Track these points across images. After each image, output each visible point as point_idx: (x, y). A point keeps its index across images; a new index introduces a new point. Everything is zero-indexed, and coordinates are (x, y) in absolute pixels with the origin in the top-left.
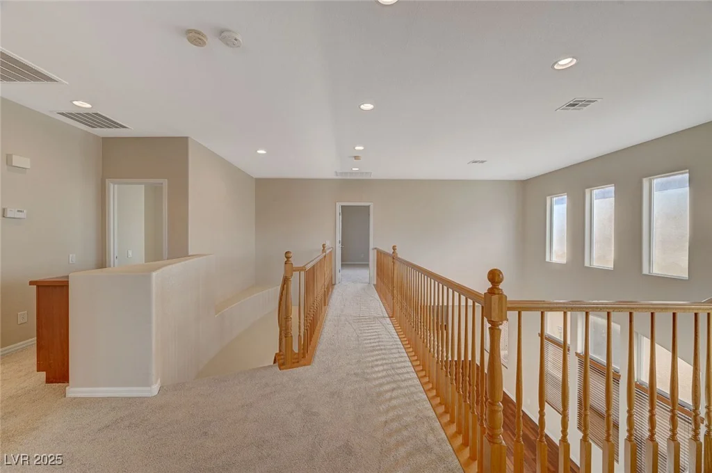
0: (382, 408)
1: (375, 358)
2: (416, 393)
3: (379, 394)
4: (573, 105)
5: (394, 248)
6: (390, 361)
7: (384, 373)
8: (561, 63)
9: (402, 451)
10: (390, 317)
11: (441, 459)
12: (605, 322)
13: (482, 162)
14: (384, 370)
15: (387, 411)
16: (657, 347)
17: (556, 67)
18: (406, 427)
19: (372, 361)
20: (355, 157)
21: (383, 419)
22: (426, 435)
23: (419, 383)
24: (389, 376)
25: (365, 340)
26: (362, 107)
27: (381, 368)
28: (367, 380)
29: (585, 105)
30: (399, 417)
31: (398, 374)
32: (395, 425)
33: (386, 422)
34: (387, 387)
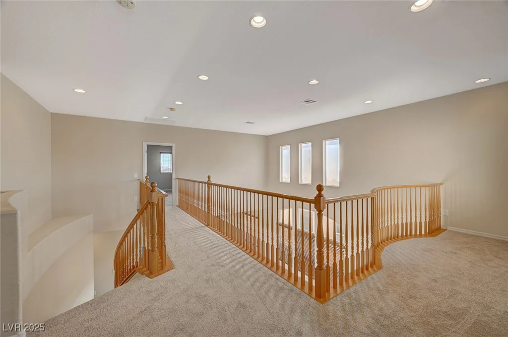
0: (244, 278)
1: (217, 252)
2: (256, 265)
3: (237, 272)
4: (307, 101)
5: (209, 177)
6: (228, 252)
7: (230, 260)
8: (312, 82)
9: (271, 295)
10: (207, 226)
11: (291, 291)
12: (309, 211)
13: (252, 123)
14: (228, 258)
15: (248, 279)
16: (329, 219)
17: (310, 83)
18: (264, 283)
19: (217, 255)
20: (171, 109)
21: (249, 283)
22: (277, 283)
23: (253, 259)
24: (234, 260)
25: (201, 243)
26: (200, 77)
27: (226, 257)
28: (222, 266)
29: (311, 103)
30: (257, 280)
31: (239, 258)
32: (258, 284)
33: (252, 285)
34: (238, 267)
